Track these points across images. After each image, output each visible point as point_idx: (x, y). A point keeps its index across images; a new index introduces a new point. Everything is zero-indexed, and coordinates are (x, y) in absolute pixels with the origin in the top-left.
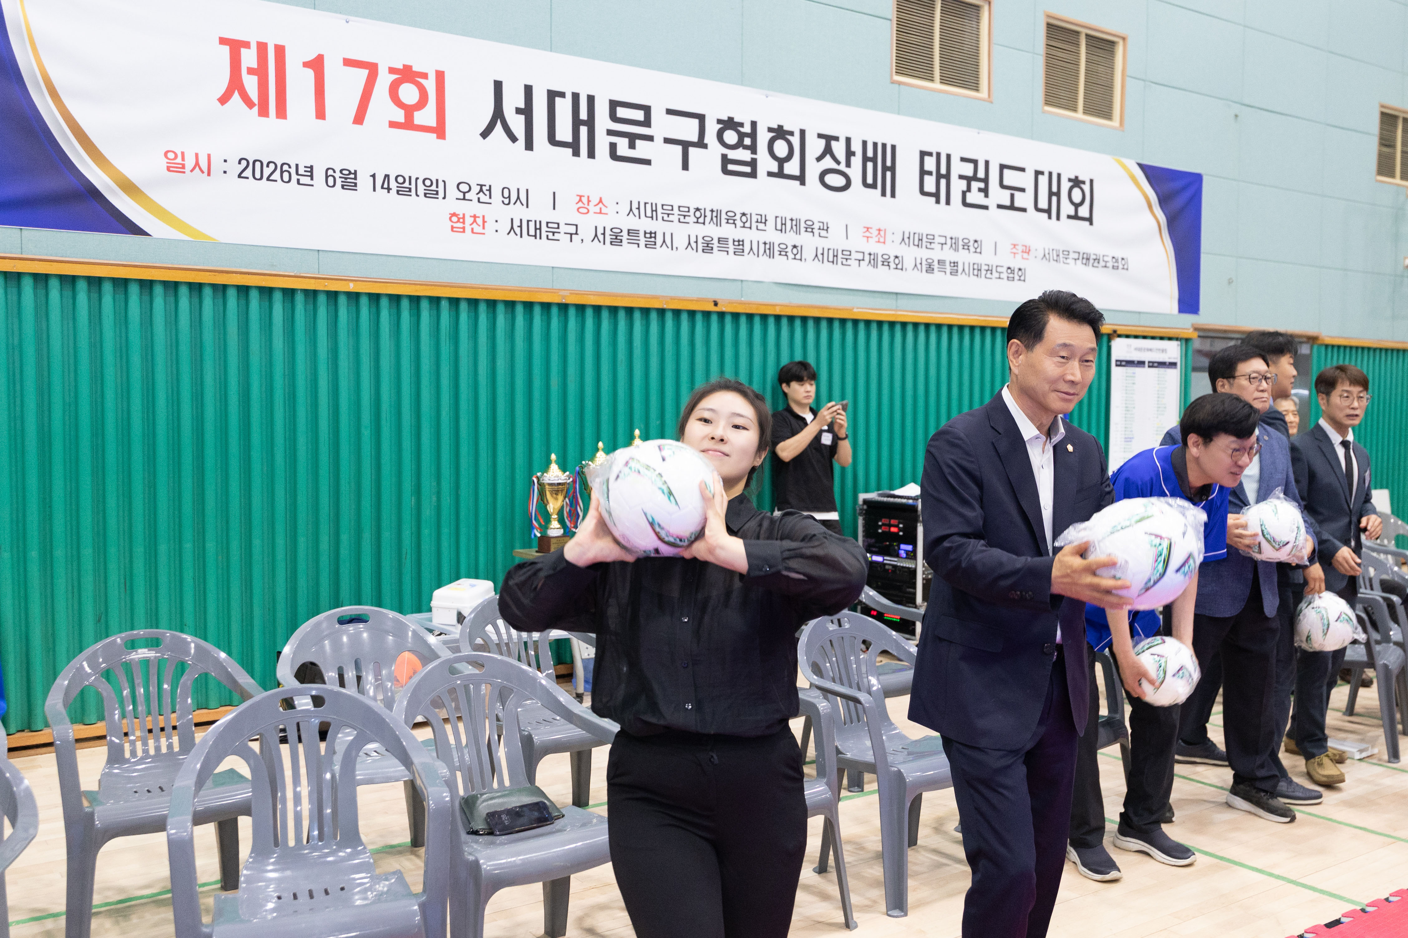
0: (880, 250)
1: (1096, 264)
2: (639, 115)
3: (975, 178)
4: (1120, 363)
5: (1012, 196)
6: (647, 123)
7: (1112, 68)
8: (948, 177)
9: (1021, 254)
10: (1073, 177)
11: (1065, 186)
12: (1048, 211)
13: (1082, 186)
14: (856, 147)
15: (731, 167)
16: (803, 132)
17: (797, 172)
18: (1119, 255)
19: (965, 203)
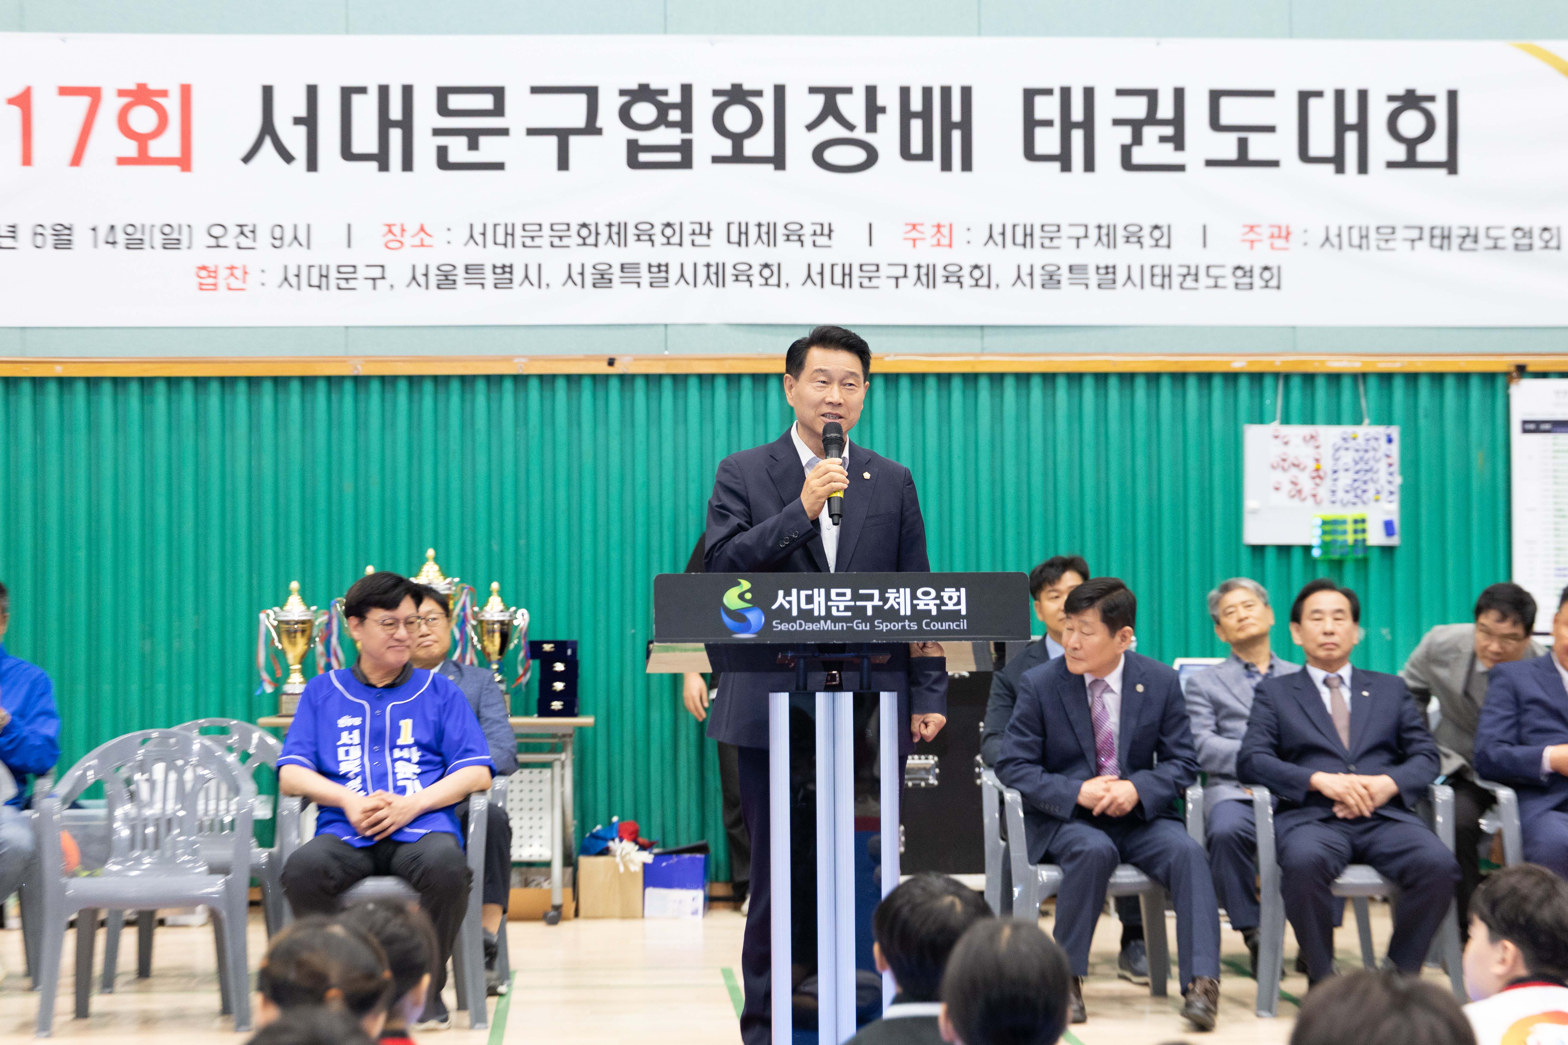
0: (940, 258)
1: (1468, 244)
2: (486, 102)
3: (1152, 119)
4: (1533, 427)
5: (1244, 142)
6: (498, 110)
8: (1088, 125)
9: (1267, 242)
10: (1401, 92)
11: (1380, 111)
12: (1337, 160)
13: (1428, 105)
14: (889, 99)
15: (643, 157)
16: (780, 91)
17: (770, 152)
18: (1533, 221)
19: (1127, 164)
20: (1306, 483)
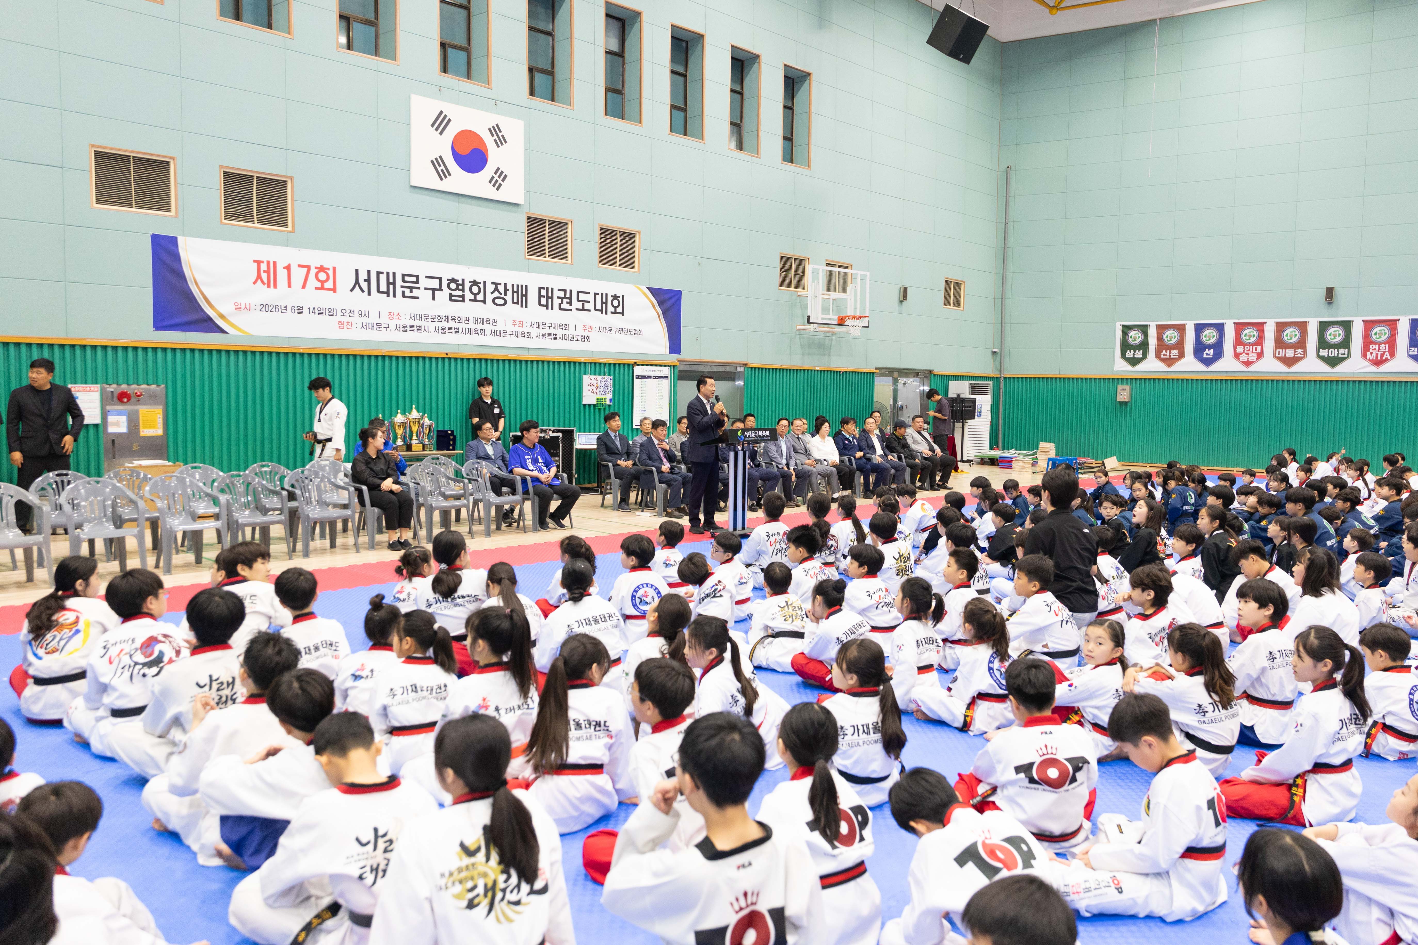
0: (520, 330)
1: (626, 333)
2: (414, 279)
3: (565, 297)
4: (638, 377)
5: (583, 305)
6: (417, 282)
7: (634, 244)
8: (552, 298)
9: (588, 330)
10: (614, 295)
11: (610, 299)
12: (601, 311)
13: (619, 299)
14: (509, 287)
15: (453, 298)
16: (485, 282)
17: (482, 299)
18: (637, 328)
19: (560, 309)
20: (595, 390)
